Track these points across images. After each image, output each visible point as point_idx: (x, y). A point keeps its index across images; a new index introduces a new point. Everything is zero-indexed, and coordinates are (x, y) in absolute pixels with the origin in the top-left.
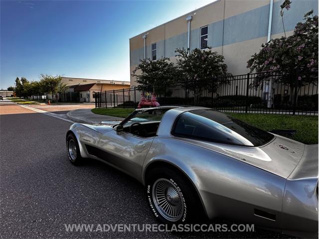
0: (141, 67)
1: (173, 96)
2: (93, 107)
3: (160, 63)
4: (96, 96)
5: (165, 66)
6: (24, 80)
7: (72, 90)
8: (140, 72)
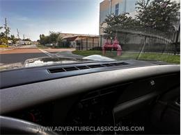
0: (107, 21)
1: (130, 42)
2: (74, 50)
3: (121, 17)
4: (78, 43)
5: (125, 20)
6: (43, 36)
7: (65, 40)
8: (105, 25)
